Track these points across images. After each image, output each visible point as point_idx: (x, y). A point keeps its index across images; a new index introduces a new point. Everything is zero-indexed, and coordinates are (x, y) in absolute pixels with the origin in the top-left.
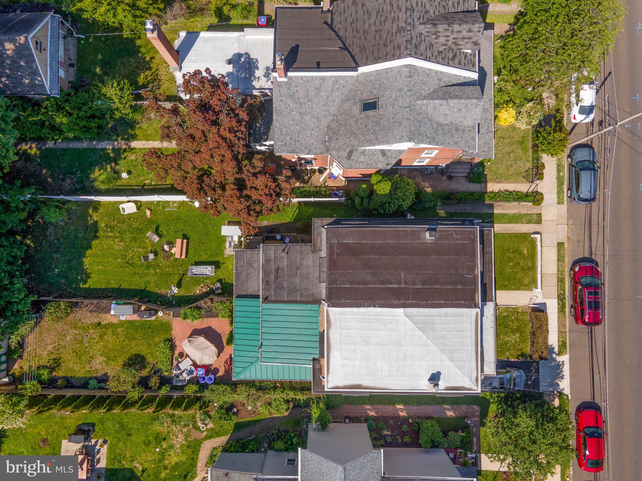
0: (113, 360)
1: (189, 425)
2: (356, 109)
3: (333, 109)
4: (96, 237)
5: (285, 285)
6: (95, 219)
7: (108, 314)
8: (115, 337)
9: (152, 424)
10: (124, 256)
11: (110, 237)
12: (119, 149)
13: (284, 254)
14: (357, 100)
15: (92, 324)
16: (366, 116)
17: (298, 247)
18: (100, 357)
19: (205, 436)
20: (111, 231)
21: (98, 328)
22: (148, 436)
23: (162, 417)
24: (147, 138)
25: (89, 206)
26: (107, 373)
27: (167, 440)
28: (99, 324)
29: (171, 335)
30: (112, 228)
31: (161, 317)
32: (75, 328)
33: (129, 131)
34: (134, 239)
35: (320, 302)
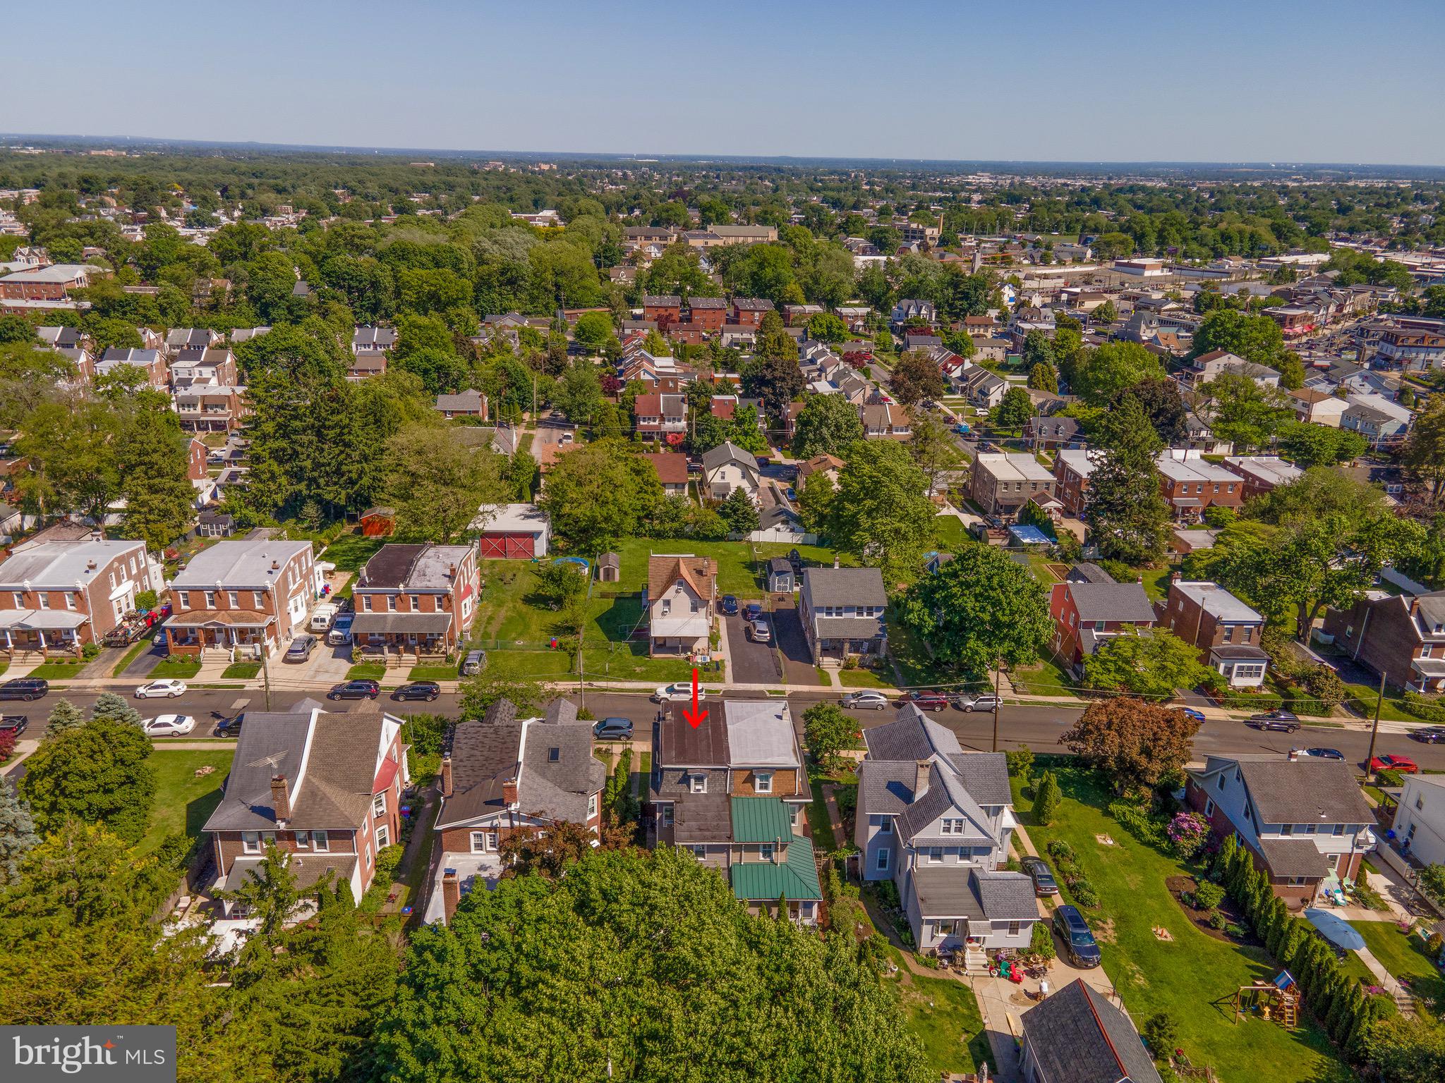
2: (554, 766)
3: (550, 784)
14: (547, 765)
16: (562, 758)
19: (906, 971)
27: (922, 1009)
35: (728, 796)
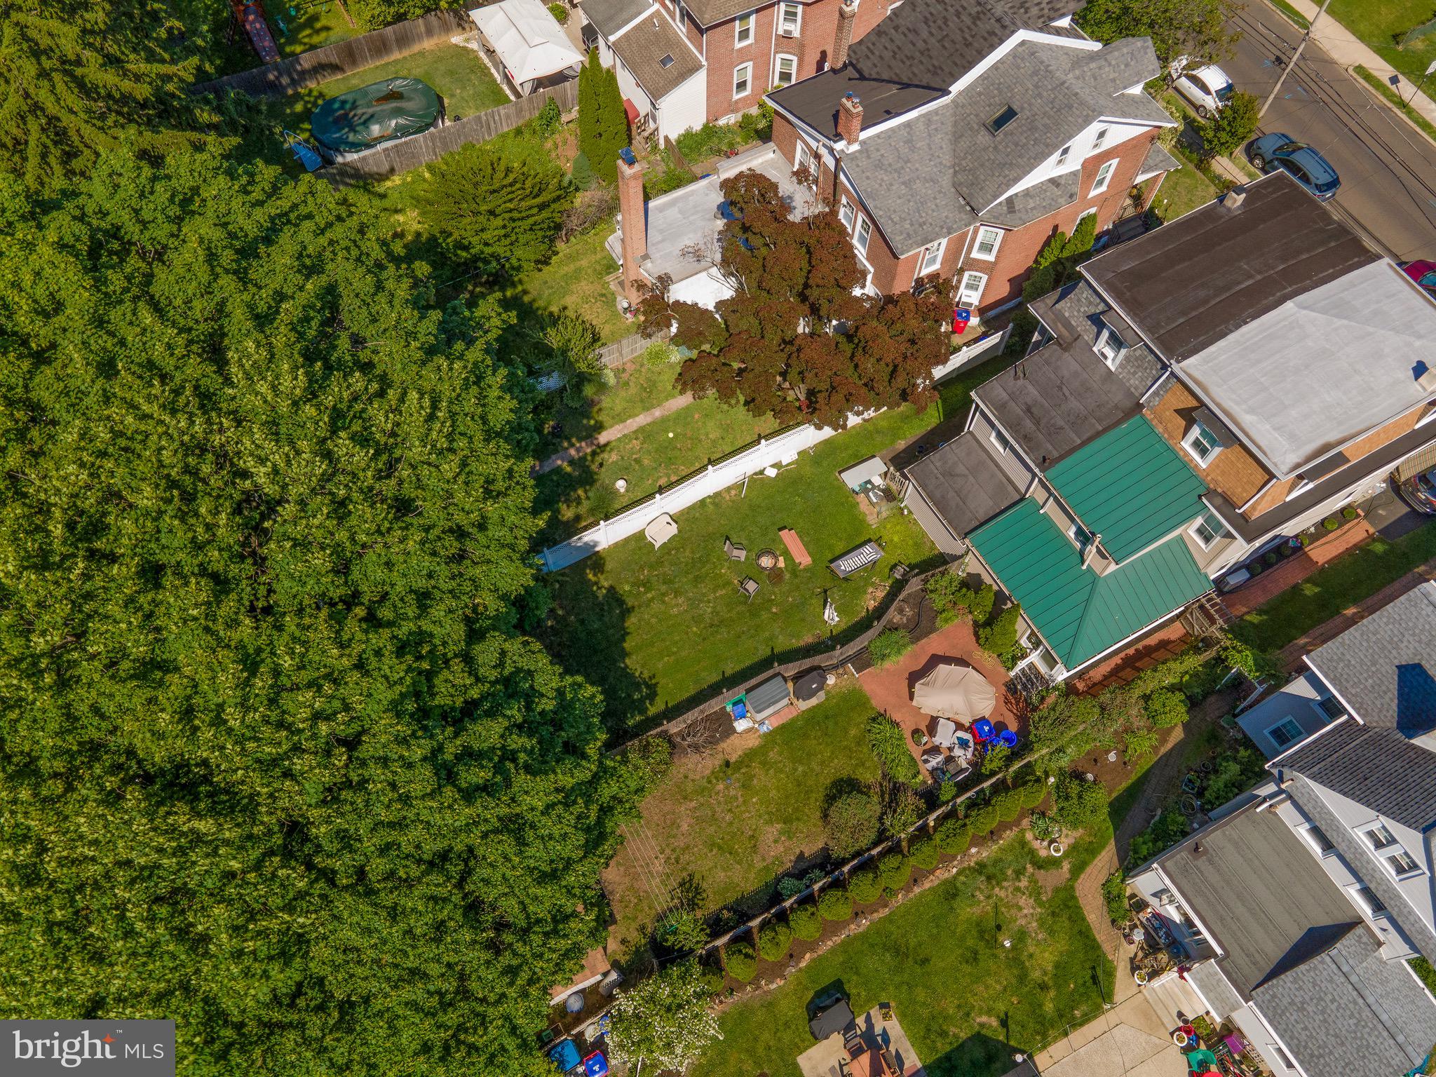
0: (798, 819)
1: (1025, 868)
2: (983, 138)
3: (947, 159)
4: (626, 612)
5: (1061, 423)
6: (606, 584)
7: (732, 738)
8: (772, 771)
9: (952, 908)
10: (697, 620)
11: (653, 598)
12: (584, 459)
13: (1021, 382)
14: (976, 127)
15: (713, 773)
16: (1005, 135)
17: (1036, 358)
18: (768, 828)
19: (1070, 871)
20: (648, 590)
21: (730, 772)
22: (962, 939)
23: (964, 883)
24: (620, 418)
25: (584, 570)
26: (802, 853)
27: (1004, 928)
28: (727, 764)
29: (873, 709)
30: (646, 584)
31: (836, 684)
32: (685, 798)
33: (585, 421)
34: (697, 580)
35: (1139, 407)
